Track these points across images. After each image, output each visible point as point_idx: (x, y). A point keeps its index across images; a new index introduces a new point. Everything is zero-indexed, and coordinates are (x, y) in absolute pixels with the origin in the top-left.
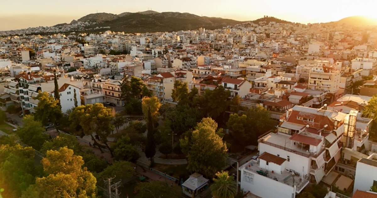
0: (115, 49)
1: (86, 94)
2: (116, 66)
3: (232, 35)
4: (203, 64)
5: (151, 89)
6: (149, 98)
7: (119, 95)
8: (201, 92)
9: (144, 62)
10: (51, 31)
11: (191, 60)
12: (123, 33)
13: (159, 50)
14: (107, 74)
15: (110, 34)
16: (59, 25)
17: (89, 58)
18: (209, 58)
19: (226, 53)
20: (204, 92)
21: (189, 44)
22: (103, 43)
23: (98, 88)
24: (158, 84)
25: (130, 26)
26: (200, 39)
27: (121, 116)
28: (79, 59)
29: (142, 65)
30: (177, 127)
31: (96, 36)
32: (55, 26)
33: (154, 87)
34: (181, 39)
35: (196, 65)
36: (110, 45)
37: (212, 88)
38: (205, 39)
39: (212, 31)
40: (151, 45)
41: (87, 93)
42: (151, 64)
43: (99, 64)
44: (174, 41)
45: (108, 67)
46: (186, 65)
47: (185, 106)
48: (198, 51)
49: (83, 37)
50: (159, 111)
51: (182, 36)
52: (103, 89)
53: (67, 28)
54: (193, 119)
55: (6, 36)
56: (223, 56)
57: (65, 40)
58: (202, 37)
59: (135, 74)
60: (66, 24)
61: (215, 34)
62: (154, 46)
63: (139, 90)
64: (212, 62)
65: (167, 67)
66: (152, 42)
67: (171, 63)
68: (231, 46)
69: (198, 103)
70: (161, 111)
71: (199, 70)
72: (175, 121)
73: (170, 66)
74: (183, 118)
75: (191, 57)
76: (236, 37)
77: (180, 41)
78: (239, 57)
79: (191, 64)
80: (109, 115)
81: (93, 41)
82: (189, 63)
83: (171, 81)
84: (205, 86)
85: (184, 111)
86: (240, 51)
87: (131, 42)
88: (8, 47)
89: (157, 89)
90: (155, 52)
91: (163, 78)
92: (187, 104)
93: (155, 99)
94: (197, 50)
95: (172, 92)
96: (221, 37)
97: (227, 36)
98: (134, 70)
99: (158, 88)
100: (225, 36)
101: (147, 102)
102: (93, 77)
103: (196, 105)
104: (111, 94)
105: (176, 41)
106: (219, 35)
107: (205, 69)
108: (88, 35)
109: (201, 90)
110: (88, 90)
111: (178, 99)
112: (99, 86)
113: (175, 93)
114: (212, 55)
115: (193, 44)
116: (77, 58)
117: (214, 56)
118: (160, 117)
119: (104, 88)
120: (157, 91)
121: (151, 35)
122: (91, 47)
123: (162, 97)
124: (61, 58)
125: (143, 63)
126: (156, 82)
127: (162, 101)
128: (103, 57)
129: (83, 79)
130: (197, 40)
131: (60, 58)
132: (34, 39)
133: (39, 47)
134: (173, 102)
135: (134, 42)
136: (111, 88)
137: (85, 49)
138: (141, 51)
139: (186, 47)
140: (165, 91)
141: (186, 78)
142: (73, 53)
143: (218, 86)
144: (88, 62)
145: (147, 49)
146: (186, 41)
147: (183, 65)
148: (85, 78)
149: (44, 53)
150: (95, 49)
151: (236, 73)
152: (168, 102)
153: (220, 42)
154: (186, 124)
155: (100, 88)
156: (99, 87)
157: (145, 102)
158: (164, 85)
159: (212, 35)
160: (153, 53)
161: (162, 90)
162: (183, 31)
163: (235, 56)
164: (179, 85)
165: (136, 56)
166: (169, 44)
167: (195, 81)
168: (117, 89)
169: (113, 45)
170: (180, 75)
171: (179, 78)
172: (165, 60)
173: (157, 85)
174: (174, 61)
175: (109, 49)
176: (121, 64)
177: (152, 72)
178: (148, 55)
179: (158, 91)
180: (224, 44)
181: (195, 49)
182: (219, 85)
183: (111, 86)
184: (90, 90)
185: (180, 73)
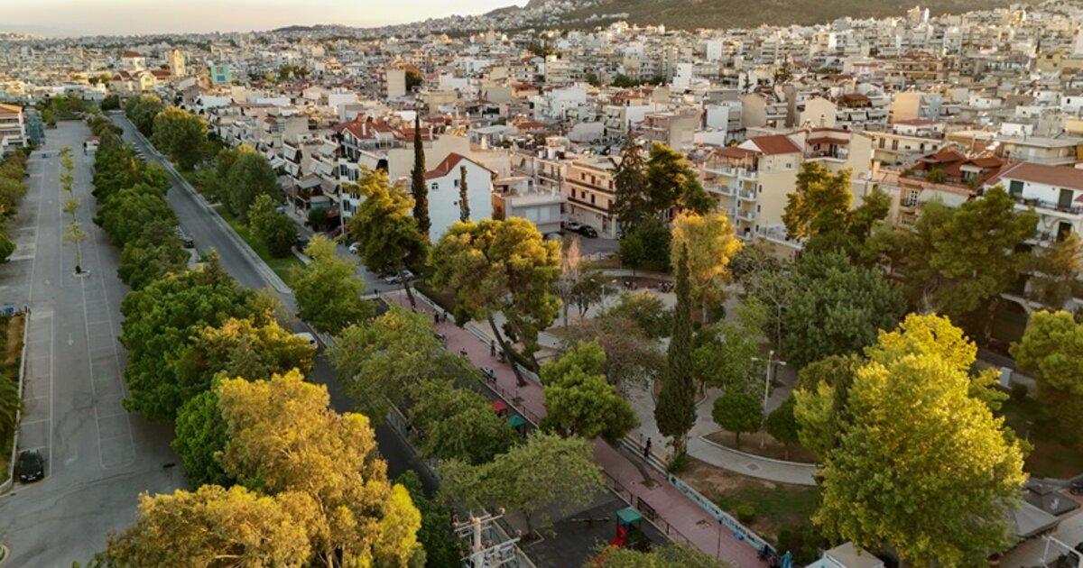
0: (629, 73)
1: (513, 193)
2: (619, 116)
3: (1031, 30)
4: (915, 118)
5: (715, 190)
6: (698, 217)
7: (610, 201)
8: (900, 211)
9: (706, 107)
10: (478, 27)
11: (870, 105)
12: (662, 29)
13: (762, 75)
14: (591, 139)
15: (625, 31)
16: (498, 11)
17: (550, 94)
18: (939, 99)
19: (1007, 85)
20: (917, 212)
21: (866, 58)
22: (598, 56)
23: (552, 176)
24: (741, 175)
25: (684, 9)
26: (908, 44)
27: (597, 271)
28: (526, 98)
29: (698, 117)
30: (793, 335)
31: (585, 37)
32: (489, 15)
33: (724, 182)
34: (842, 44)
35: (884, 121)
36: (617, 60)
37: (953, 198)
38: (926, 44)
39: (952, 19)
40: (739, 60)
41: (518, 188)
42: (730, 113)
43: (574, 110)
44: (814, 49)
45: (598, 119)
46: (850, 119)
47: (833, 256)
48: (895, 80)
49: (552, 40)
50: (729, 266)
51: (843, 33)
52: (567, 180)
53: (517, 18)
54: (859, 312)
55: (372, 39)
56: (995, 97)
57: (504, 47)
58: (917, 38)
59: (671, 141)
60: (515, 8)
61: (967, 26)
62: (747, 65)
63: (673, 189)
64: (948, 114)
65: (780, 123)
66: (744, 54)
67: (796, 112)
68: (1028, 66)
69: (886, 252)
70: (738, 268)
71: (895, 136)
72: (783, 309)
73: (791, 121)
74: (820, 305)
75: (869, 94)
76: (1044, 37)
77: (835, 51)
78: (1064, 100)
79: (868, 118)
80: (550, 263)
81: (574, 50)
82: (859, 115)
83: (789, 166)
84: (921, 188)
85: (823, 277)
86: (1063, 82)
87: (680, 53)
88: (370, 63)
89: (735, 191)
90: (747, 81)
91: (760, 154)
92: (843, 251)
93: (721, 222)
94: (892, 75)
95: (787, 205)
96: (990, 35)
97: (1013, 32)
98: (669, 130)
99: (739, 189)
100: (1004, 35)
101: (691, 230)
102: (544, 143)
103: (878, 260)
104: (588, 199)
105: (823, 48)
106: (983, 30)
107: (921, 133)
108: (564, 35)
109: (903, 203)
110: (521, 181)
111: (806, 231)
112: (555, 170)
113: (798, 206)
114: (949, 91)
115: (882, 57)
116: (522, 94)
117: (958, 94)
118: (733, 287)
119: (569, 177)
120: (734, 197)
121: (745, 34)
122: (565, 67)
123: (749, 218)
124: (480, 92)
125: (702, 112)
126: (733, 167)
127: (748, 234)
128: (590, 91)
129: (515, 147)
130: (898, 46)
131: (477, 92)
132: (430, 45)
133: (437, 63)
134: (787, 239)
135: (688, 53)
136: (588, 180)
137: (549, 71)
138: (706, 76)
139: (855, 65)
140: (762, 198)
141: (846, 157)
142: (513, 80)
143: (980, 193)
144: (546, 104)
145: (726, 72)
146: (857, 50)
147: (838, 119)
148: (521, 145)
149: (440, 77)
150: (574, 71)
151: (1052, 154)
152: (768, 238)
153: (984, 52)
154: (827, 327)
155: (559, 179)
156: (556, 174)
157: (684, 230)
158: (761, 177)
159: (955, 30)
160: (742, 83)
161: (751, 195)
162: (849, 19)
163: (1044, 95)
164: (817, 178)
165: (688, 92)
166: (798, 59)
167: (876, 173)
168: (605, 184)
169: (626, 60)
170: (826, 148)
171: (818, 156)
172: (779, 101)
173: (736, 177)
174: (809, 104)
175: (614, 73)
176: (635, 112)
177: (728, 141)
178: (725, 88)
179: (739, 197)
180: (999, 57)
181: (886, 74)
182: (986, 187)
183: (589, 174)
184: (527, 182)
185: (826, 140)
